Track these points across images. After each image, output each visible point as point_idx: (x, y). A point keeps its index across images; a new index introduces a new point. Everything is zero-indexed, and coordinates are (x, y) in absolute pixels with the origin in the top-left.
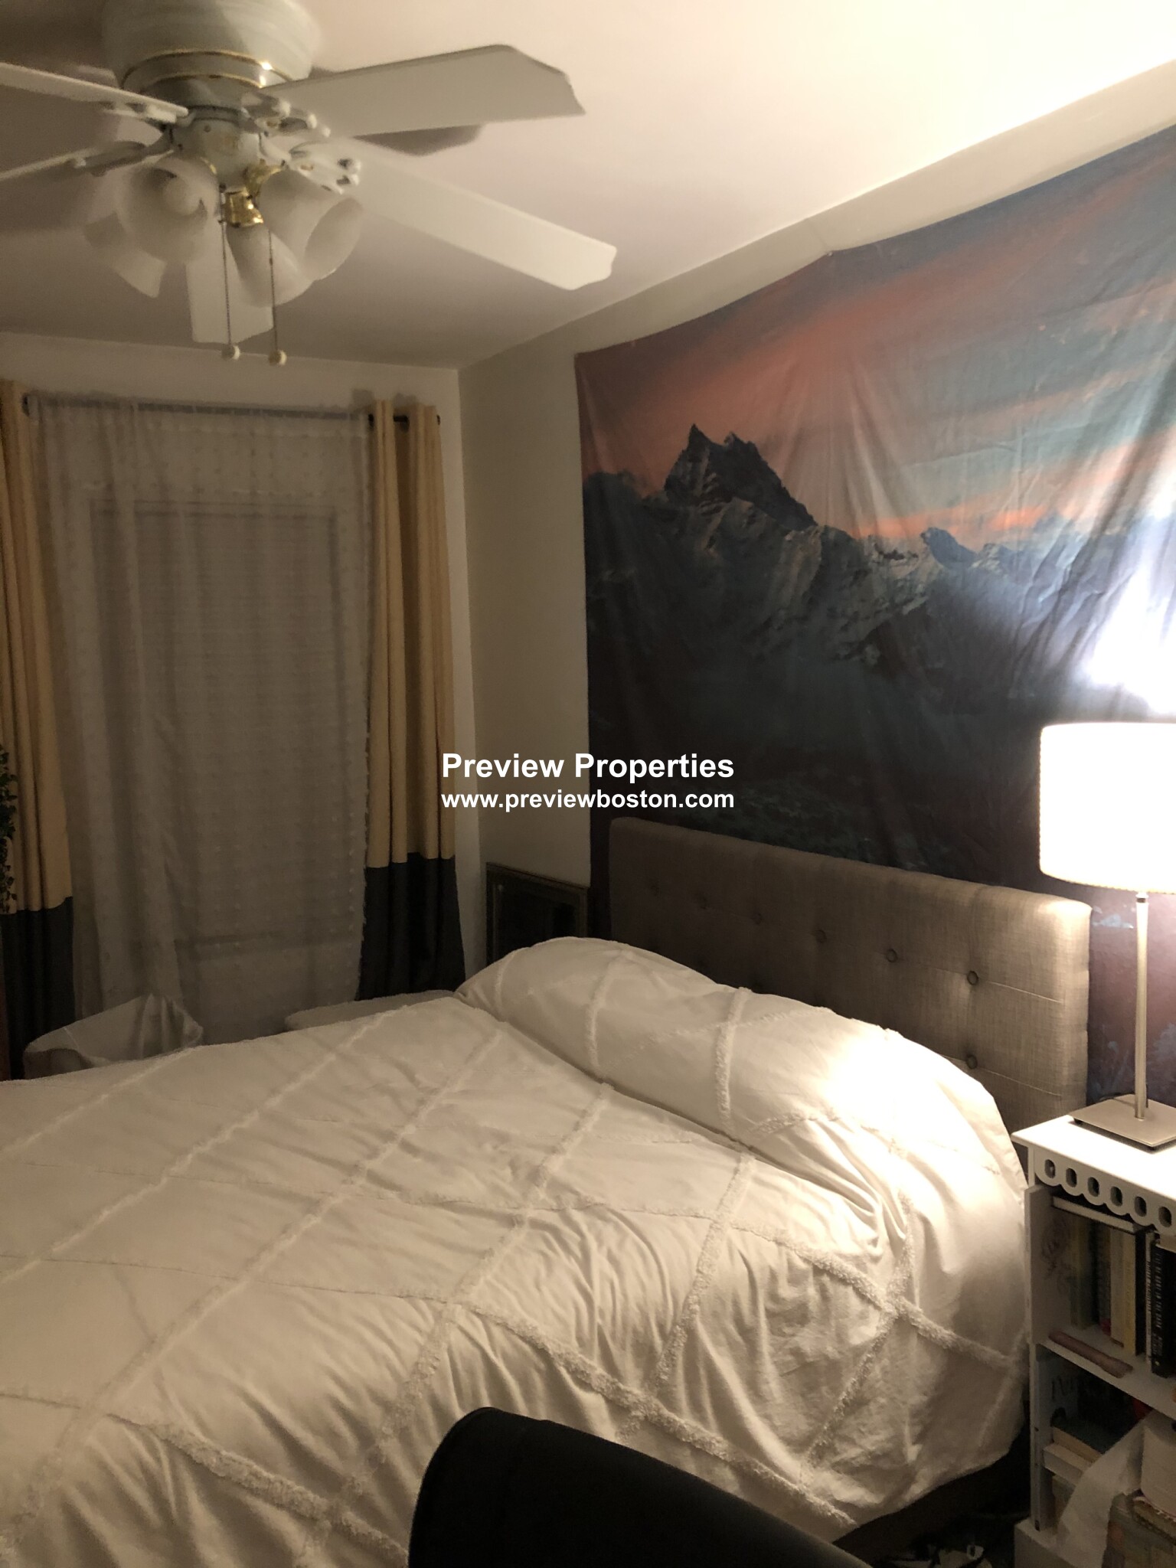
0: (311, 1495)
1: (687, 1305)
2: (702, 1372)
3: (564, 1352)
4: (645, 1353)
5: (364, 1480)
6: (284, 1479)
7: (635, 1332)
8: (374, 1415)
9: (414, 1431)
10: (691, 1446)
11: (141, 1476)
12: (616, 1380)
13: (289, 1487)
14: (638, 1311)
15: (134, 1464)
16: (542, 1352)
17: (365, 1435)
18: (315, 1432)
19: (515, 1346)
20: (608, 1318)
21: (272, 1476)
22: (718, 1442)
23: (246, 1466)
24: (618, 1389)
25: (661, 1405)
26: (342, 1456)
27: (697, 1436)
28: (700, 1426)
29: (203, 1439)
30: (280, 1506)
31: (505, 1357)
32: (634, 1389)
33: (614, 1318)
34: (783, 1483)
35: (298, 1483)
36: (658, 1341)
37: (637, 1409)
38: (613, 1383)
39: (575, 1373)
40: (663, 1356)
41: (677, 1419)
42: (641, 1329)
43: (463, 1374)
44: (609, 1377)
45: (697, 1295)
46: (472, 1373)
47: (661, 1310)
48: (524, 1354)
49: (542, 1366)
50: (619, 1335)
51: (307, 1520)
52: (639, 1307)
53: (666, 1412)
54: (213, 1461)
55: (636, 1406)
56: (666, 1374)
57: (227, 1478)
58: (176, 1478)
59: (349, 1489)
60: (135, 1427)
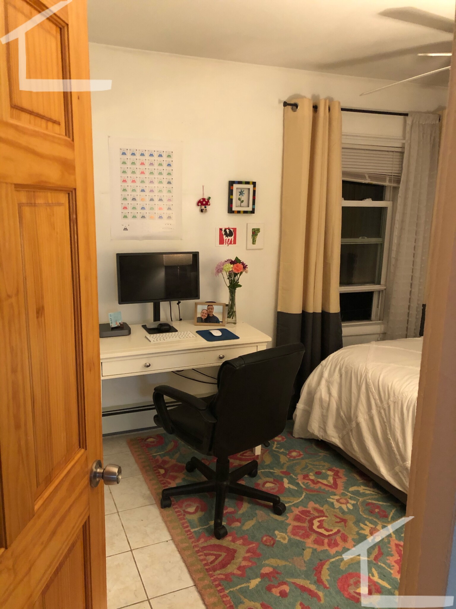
5: (386, 406)
9: (396, 404)
11: (361, 374)
13: (376, 396)
15: (361, 372)
18: (383, 390)
21: (374, 391)
23: (372, 386)
29: (370, 376)
30: (374, 398)
46: (411, 403)
54: (368, 380)
57: (369, 385)
58: (364, 378)
59: (383, 405)
60: (366, 367)
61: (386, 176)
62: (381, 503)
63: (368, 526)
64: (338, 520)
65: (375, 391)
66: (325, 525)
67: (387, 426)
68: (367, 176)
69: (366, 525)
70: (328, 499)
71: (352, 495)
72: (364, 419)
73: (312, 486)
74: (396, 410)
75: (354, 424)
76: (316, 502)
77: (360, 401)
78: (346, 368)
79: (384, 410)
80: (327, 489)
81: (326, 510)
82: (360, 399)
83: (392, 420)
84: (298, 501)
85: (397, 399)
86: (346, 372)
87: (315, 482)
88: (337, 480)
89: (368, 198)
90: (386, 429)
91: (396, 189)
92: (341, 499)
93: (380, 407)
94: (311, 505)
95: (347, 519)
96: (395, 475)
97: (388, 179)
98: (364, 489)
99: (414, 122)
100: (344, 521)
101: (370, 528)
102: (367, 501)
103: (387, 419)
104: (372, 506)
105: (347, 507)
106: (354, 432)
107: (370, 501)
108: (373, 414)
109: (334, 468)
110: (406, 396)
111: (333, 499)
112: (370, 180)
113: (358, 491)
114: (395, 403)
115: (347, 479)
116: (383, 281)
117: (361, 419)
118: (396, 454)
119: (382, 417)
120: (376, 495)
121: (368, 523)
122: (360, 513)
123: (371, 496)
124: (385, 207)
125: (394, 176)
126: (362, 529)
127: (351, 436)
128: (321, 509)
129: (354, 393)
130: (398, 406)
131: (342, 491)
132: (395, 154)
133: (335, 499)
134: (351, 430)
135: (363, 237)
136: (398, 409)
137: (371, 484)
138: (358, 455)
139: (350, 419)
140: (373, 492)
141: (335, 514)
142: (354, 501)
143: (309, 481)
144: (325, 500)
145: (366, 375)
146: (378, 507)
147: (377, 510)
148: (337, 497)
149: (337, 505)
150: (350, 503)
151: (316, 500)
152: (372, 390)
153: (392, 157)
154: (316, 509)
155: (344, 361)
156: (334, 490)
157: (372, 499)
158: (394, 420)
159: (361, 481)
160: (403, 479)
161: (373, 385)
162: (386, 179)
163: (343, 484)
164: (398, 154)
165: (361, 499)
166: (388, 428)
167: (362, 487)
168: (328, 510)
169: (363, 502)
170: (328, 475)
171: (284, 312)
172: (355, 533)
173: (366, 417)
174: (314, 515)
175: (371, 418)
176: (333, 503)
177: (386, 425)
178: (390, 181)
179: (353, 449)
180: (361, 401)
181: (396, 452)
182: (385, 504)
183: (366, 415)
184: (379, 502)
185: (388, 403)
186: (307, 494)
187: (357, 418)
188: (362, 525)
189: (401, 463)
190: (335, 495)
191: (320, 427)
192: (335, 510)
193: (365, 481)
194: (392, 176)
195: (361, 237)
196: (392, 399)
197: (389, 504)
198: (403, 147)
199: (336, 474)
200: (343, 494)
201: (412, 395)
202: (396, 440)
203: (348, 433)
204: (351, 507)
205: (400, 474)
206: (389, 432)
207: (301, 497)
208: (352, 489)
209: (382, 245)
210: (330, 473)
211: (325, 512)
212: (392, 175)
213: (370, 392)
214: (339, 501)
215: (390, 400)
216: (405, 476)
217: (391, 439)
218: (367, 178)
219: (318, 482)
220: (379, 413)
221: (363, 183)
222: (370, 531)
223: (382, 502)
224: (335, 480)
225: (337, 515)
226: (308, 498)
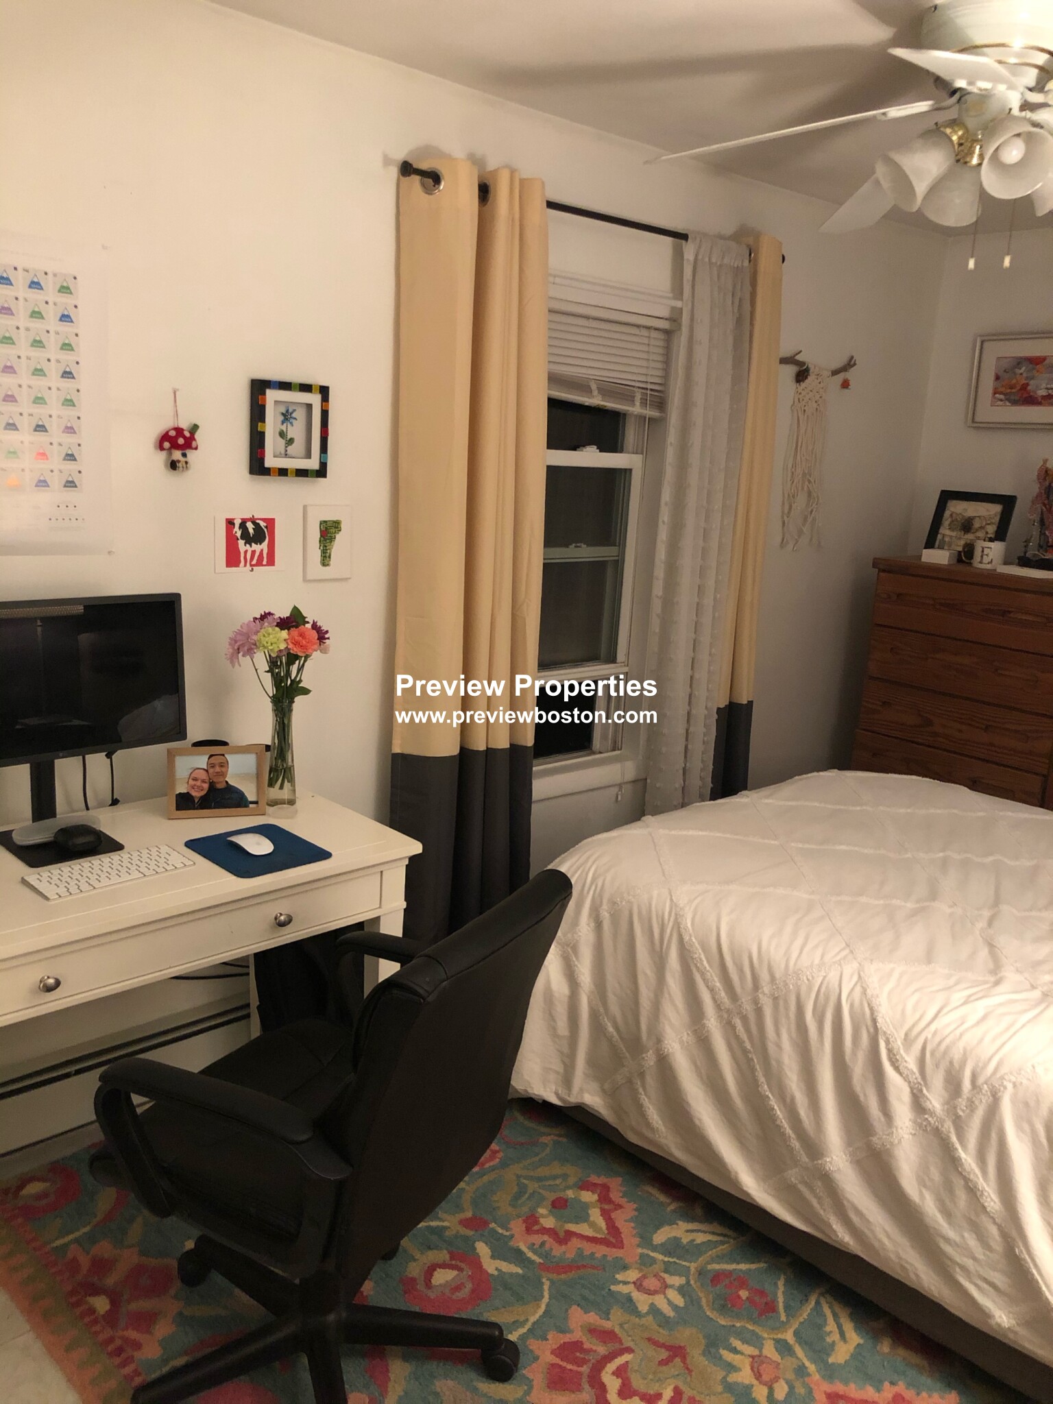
0: (723, 994)
1: (1002, 1078)
2: (994, 1136)
3: (889, 1032)
4: (953, 1084)
5: (748, 1007)
6: (713, 974)
7: (951, 1063)
8: (764, 977)
9: (781, 1003)
10: (966, 1180)
11: (660, 922)
12: (922, 1083)
13: (713, 980)
14: (962, 1051)
15: (660, 913)
16: (874, 1021)
17: (756, 986)
18: (735, 963)
19: (861, 1004)
20: (937, 1039)
21: (708, 968)
22: (992, 1200)
23: (699, 954)
24: (921, 1091)
25: (952, 1130)
26: (743, 988)
27: (972, 1177)
28: (977, 1171)
29: (689, 925)
30: (708, 987)
31: (852, 1006)
32: (935, 1101)
33: (940, 1043)
34: (1038, 1282)
35: (720, 982)
36: (967, 1085)
37: (931, 1116)
38: (919, 1083)
39: (890, 1051)
40: (965, 1097)
41: (960, 1150)
42: (956, 1065)
43: (822, 995)
44: (917, 1074)
45: (1017, 1078)
46: (827, 999)
47: (980, 1065)
48: (864, 1014)
49: (872, 1030)
50: (938, 1055)
51: (718, 1006)
52: (965, 1050)
53: (954, 1139)
54: (686, 938)
55: (932, 1114)
56: (963, 1111)
57: (689, 951)
58: (671, 934)
59: (740, 1006)
60: (671, 900)
61: (634, 389)
62: (743, 1266)
63: (742, 1354)
64: (664, 1354)
65: (711, 966)
66: (637, 1383)
67: (755, 1060)
68: (594, 386)
69: (735, 1351)
70: (613, 1288)
71: (666, 1259)
72: (681, 1042)
73: (558, 1251)
74: (783, 1020)
75: (650, 1059)
76: (587, 1304)
77: (666, 995)
78: (613, 903)
79: (745, 1019)
80: (601, 1251)
81: (621, 1325)
82: (665, 989)
83: (771, 1048)
84: (537, 1316)
85: (782, 991)
86: (615, 917)
87: (562, 1234)
88: (613, 1215)
89: (590, 444)
90: (753, 1070)
91: (655, 425)
92: (644, 1277)
93: (728, 1011)
94: (579, 1319)
95: (682, 1345)
96: (787, 1192)
97: (638, 397)
98: (688, 1231)
99: (700, 257)
100: (677, 1352)
101: (751, 1359)
102: (709, 1267)
103: (753, 1045)
104: (727, 1281)
105: (670, 1303)
106: (650, 1081)
107: (716, 1267)
108: (708, 1031)
109: (594, 1179)
110: (808, 980)
111: (625, 1283)
112: (600, 397)
113: (676, 1240)
114: (775, 999)
115: (635, 1206)
116: (621, 656)
117: (674, 1044)
118: (790, 1137)
119: (737, 1037)
120: (723, 1243)
121: (737, 1343)
122: (708, 1313)
123: (711, 1250)
124: (626, 470)
125: (651, 390)
126: (731, 1368)
127: (641, 1090)
128: (607, 1325)
129: (646, 974)
130: (787, 1008)
131: (640, 1250)
132: (654, 334)
133: (629, 1283)
134: (642, 1075)
135: (578, 545)
136: (788, 1017)
137: (699, 1211)
138: (663, 1141)
139: (636, 1046)
140: (713, 1233)
141: (646, 1335)
142: (680, 1275)
143: (546, 1238)
144: (607, 1291)
145: (677, 925)
146: (742, 1282)
147: (744, 1294)
148: (632, 1275)
149: (642, 1301)
150: (672, 1286)
151: (584, 1298)
152: (703, 965)
153: (646, 341)
154: (593, 1331)
155: (604, 881)
156: (618, 1253)
157: (720, 1258)
158: (779, 1046)
159: (672, 1207)
160: (815, 1202)
161: (704, 950)
162: (634, 397)
163: (633, 1225)
164: (661, 336)
165: (693, 1266)
166: (758, 1067)
167: (680, 1223)
168: (626, 1326)
169: (701, 1273)
170: (585, 1207)
171: (415, 754)
172: (720, 1388)
173: (687, 1037)
174: (595, 1351)
175: (703, 1041)
176: (629, 1299)
177: (752, 1060)
178: (644, 403)
179: (648, 1125)
180: (669, 994)
181: (789, 1131)
182: (753, 1266)
183: (685, 1034)
184: (738, 1263)
185: (756, 1002)
186: (552, 1282)
187: (659, 1041)
188: (727, 1355)
189: (807, 1160)
190: (625, 1268)
191: (546, 1070)
192: (643, 1321)
193: (681, 1204)
194: (649, 392)
195: (574, 545)
196: (766, 989)
197: (762, 1265)
198: (675, 318)
199: (604, 1198)
200: (645, 1262)
201: (825, 977)
202: (788, 1100)
203: (630, 1081)
204: (679, 1301)
205: (802, 1188)
206: (762, 1079)
207: (543, 1297)
208: (660, 1237)
209: (618, 564)
210: (588, 1197)
211: (620, 1335)
212: (647, 389)
213: (694, 970)
214: (641, 1285)
215: (760, 991)
216: (821, 1194)
217: (770, 1095)
218: (595, 393)
219: (570, 1234)
220: (729, 1027)
221: (587, 404)
222: (752, 1369)
223: (745, 1263)
224: (605, 1214)
225: (656, 1337)
226: (562, 1297)
